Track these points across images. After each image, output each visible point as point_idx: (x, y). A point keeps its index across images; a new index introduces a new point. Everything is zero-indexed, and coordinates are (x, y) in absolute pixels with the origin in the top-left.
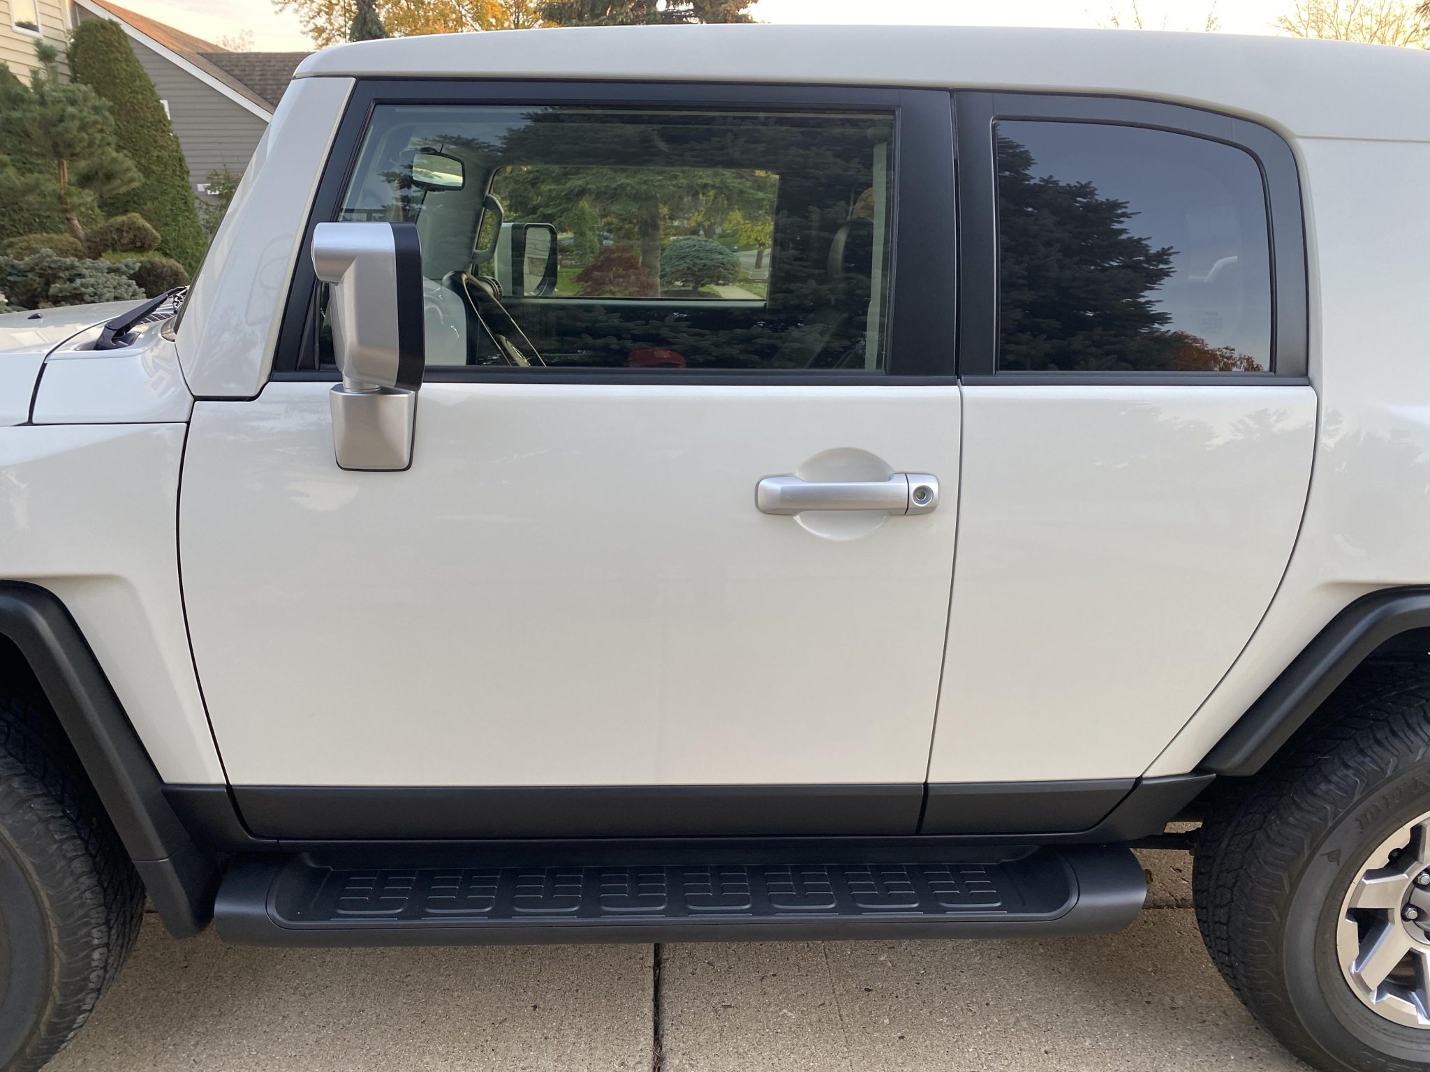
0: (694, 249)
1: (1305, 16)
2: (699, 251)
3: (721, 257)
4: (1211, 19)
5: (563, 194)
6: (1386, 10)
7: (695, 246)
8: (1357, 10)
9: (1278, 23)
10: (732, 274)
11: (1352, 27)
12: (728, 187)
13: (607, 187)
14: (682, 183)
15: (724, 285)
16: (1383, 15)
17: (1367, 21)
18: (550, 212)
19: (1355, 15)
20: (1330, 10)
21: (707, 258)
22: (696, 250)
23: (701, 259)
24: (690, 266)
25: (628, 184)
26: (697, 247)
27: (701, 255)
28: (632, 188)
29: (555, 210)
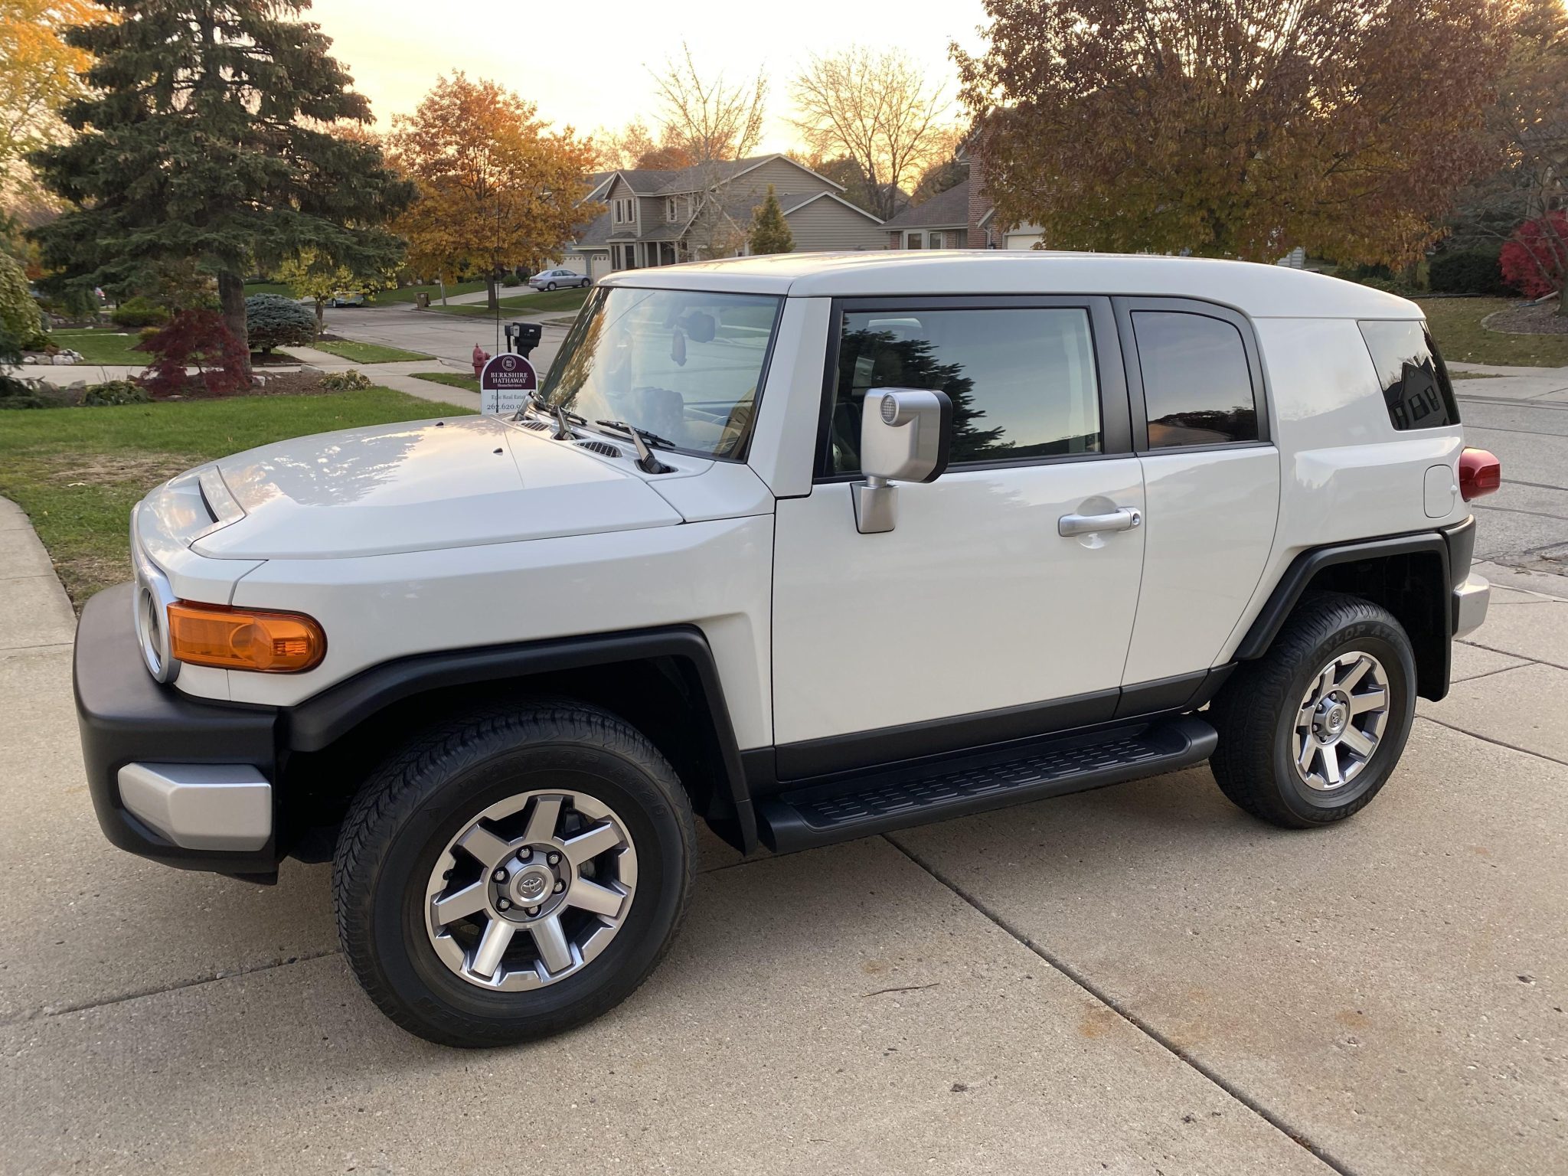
0: (262, 307)
1: (824, 77)
2: (269, 309)
3: (297, 315)
4: (761, 81)
5: (127, 249)
6: (890, 78)
7: (263, 303)
8: (867, 76)
9: (801, 83)
10: (311, 334)
11: (863, 91)
12: (333, 243)
13: (186, 242)
14: (281, 239)
15: (299, 346)
16: (889, 82)
17: (877, 87)
18: (113, 271)
19: (865, 80)
20: (844, 74)
21: (279, 317)
22: (265, 308)
23: (274, 318)
24: (261, 326)
25: (215, 240)
26: (266, 305)
27: (273, 313)
28: (220, 243)
29: (119, 269)
